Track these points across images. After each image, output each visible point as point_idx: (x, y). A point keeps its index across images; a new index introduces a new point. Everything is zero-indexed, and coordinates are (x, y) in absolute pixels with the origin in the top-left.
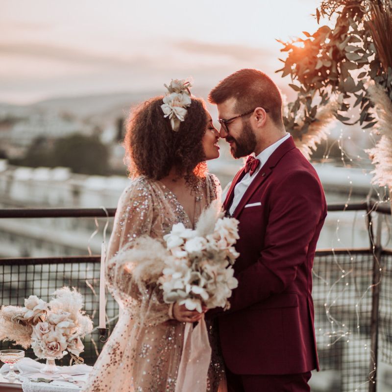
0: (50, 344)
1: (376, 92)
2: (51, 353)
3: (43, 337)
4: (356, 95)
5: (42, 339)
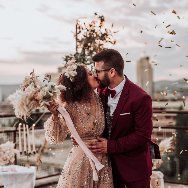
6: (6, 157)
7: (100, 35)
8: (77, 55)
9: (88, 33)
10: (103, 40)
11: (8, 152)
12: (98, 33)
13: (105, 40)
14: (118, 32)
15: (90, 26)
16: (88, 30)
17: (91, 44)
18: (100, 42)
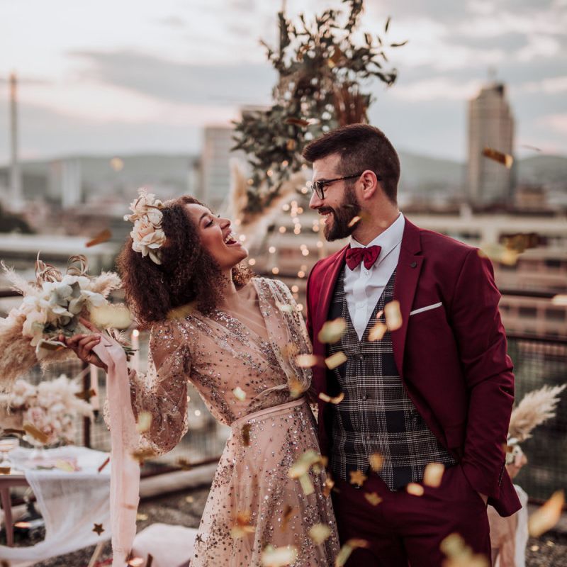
6: (50, 425)
7: (350, 54)
8: (275, 114)
9: (312, 45)
10: (356, 70)
11: (58, 408)
12: (342, 48)
13: (363, 68)
14: (404, 44)
15: (320, 23)
16: (312, 39)
17: (319, 80)
18: (347, 74)
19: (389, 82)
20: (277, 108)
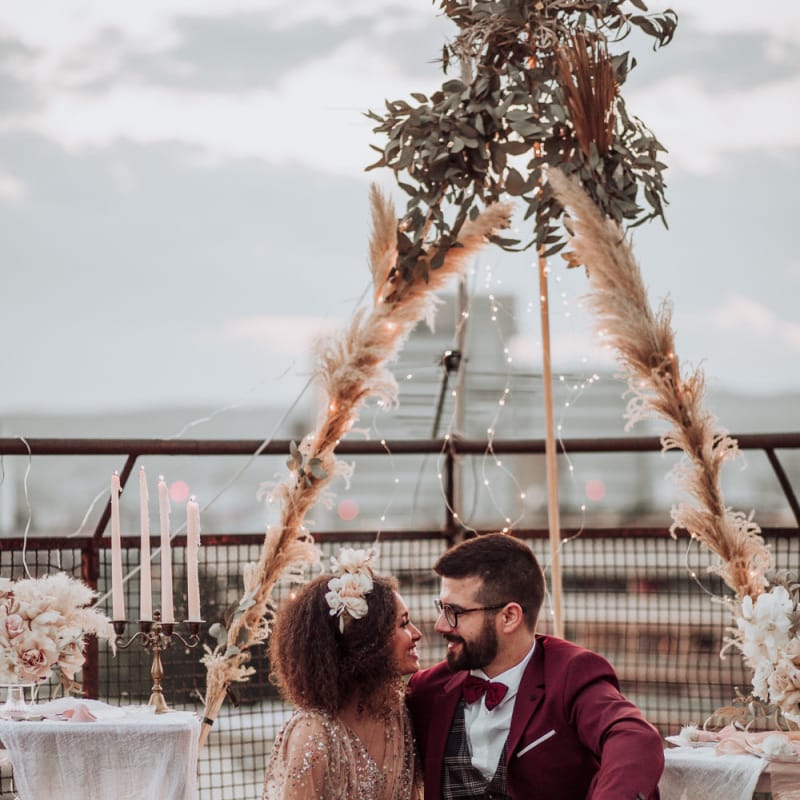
0: (28, 653)
1: (569, 189)
2: (31, 670)
3: (13, 642)
4: (526, 199)
5: (11, 646)
6: (37, 646)
10: (599, 14)
11: (52, 616)
13: (613, 11)
17: (531, 32)
18: (582, 21)
19: (661, 36)
20: (452, 87)
